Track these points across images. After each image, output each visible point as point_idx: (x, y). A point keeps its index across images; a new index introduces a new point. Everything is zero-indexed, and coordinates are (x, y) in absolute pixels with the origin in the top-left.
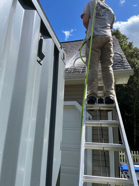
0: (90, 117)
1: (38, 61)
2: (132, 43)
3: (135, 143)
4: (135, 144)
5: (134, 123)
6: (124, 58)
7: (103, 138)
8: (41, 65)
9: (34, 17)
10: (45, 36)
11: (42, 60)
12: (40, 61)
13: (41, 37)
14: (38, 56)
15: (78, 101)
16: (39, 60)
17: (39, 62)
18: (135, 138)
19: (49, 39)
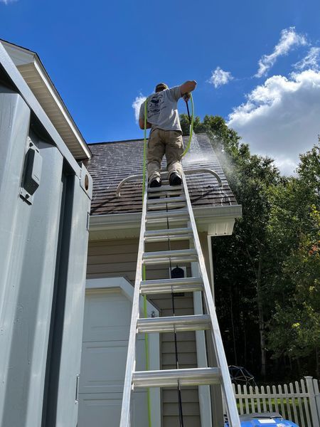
0: (153, 312)
1: (21, 196)
2: (247, 145)
3: (264, 367)
4: (263, 371)
5: (258, 319)
6: (222, 181)
7: (177, 360)
8: (30, 204)
9: (14, 107)
10: (41, 143)
11: (32, 194)
12: (27, 196)
13: (31, 145)
14: (22, 186)
15: (126, 278)
16: (25, 193)
17: (25, 199)
18: (263, 355)
19: (51, 148)
